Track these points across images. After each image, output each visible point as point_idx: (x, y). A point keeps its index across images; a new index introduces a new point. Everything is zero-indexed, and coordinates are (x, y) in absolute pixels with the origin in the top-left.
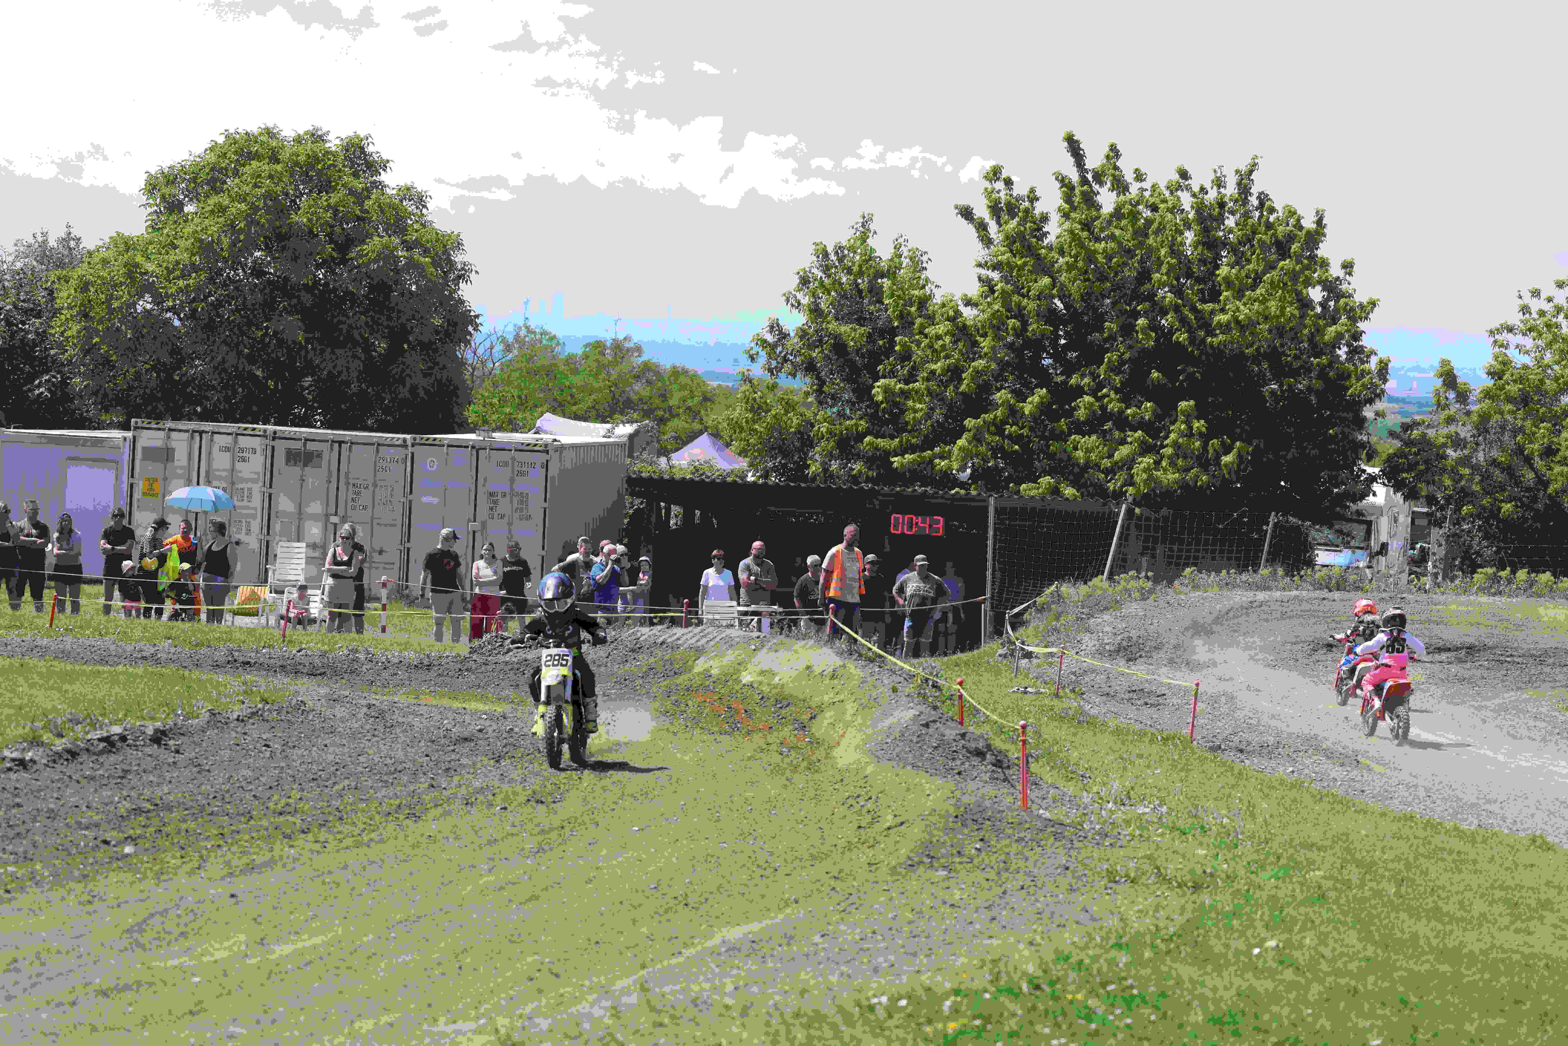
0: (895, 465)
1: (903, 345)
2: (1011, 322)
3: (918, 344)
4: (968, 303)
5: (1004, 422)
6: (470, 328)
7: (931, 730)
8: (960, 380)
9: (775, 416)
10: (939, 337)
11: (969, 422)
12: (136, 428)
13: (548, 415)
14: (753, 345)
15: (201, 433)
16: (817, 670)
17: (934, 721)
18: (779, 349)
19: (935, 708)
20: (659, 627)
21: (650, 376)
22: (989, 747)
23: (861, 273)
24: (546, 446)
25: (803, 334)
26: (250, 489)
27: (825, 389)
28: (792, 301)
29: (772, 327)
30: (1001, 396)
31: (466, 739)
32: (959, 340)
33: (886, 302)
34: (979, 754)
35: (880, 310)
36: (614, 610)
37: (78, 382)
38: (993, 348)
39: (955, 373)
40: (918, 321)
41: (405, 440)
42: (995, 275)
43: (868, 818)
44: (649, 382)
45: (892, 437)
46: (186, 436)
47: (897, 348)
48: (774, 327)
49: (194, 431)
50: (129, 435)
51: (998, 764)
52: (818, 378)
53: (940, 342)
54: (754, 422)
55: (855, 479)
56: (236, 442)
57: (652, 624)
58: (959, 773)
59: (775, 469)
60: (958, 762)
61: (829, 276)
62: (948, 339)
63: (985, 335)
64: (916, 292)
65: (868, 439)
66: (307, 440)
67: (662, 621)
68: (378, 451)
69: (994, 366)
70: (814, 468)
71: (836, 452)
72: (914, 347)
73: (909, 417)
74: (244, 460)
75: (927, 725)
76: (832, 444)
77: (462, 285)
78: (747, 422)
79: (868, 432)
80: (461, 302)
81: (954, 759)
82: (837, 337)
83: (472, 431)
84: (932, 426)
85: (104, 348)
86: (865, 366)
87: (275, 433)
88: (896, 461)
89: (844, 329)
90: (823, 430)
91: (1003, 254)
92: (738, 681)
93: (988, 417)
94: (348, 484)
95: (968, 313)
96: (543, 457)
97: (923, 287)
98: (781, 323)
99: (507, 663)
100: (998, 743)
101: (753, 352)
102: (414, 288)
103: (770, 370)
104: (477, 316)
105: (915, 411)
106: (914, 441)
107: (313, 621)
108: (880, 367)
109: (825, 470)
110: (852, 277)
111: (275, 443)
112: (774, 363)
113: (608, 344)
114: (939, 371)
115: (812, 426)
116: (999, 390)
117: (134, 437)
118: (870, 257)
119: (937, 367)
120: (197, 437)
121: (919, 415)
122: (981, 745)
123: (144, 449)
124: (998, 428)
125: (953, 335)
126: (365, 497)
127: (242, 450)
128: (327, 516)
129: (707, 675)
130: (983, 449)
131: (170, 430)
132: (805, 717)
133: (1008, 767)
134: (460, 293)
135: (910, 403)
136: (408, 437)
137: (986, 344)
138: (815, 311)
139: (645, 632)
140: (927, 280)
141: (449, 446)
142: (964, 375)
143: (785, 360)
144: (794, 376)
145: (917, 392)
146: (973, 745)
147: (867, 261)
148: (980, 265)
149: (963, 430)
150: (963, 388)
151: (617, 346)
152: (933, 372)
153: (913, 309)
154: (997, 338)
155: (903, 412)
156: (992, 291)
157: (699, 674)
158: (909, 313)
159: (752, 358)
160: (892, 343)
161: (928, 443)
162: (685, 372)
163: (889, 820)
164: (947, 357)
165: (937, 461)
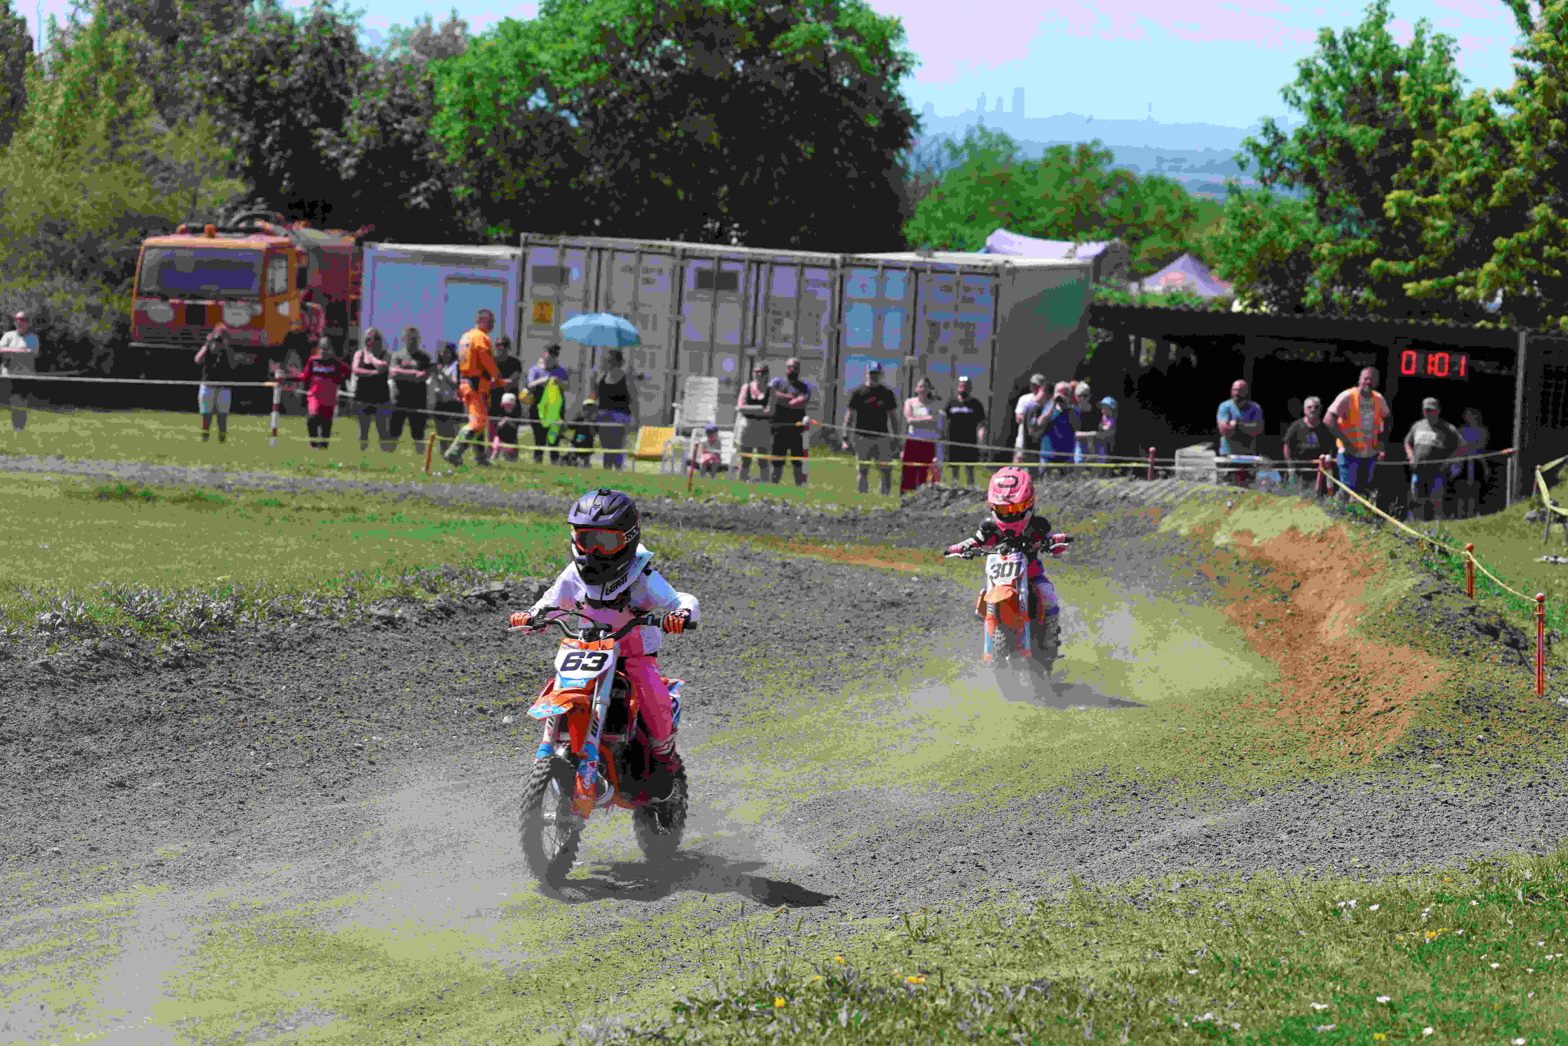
0: (1409, 293)
1: (1423, 150)
2: (1555, 123)
3: (1440, 148)
4: (1503, 99)
5: (1542, 242)
6: (911, 130)
7: (1435, 603)
8: (1490, 193)
9: (1268, 236)
10: (1465, 141)
11: (1500, 243)
12: (526, 244)
13: (1001, 233)
14: (1243, 149)
15: (600, 250)
16: (1304, 531)
17: (1439, 593)
18: (1274, 155)
19: (1440, 577)
20: (1121, 479)
21: (1122, 187)
22: (1503, 624)
23: (1373, 65)
24: (996, 267)
25: (1303, 137)
26: (655, 316)
27: (1329, 201)
28: (1291, 97)
29: (1266, 129)
30: (1540, 211)
31: (893, 604)
32: (1490, 144)
33: (1404, 98)
34: (1492, 632)
35: (1395, 109)
36: (1071, 460)
37: (461, 191)
38: (1531, 154)
39: (1483, 184)
40: (1442, 122)
41: (833, 261)
42: (1536, 67)
43: (1354, 702)
44: (1121, 194)
45: (1407, 260)
46: (583, 253)
47: (1415, 154)
48: (1269, 128)
49: (592, 249)
50: (518, 251)
51: (1514, 644)
52: (1320, 188)
53: (1467, 148)
54: (1243, 240)
55: (1362, 309)
56: (640, 260)
57: (1114, 475)
58: (1467, 654)
59: (1266, 296)
60: (1466, 640)
61: (1335, 68)
62: (1476, 143)
63: (1521, 139)
64: (1439, 88)
65: (1377, 262)
66: (721, 259)
67: (1124, 472)
68: (802, 273)
69: (1531, 175)
70: (1312, 297)
71: (1338, 277)
72: (1435, 153)
73: (1428, 235)
74: (648, 281)
75: (1429, 597)
76: (1335, 267)
77: (903, 79)
78: (1234, 241)
79: (1377, 254)
80: (901, 99)
81: (1460, 637)
82: (1343, 140)
83: (911, 249)
84: (1456, 246)
85: (490, 152)
86: (1376, 176)
87: (684, 250)
88: (1410, 288)
89: (1352, 131)
90: (1325, 251)
91: (1546, 41)
92: (1210, 542)
93: (1523, 236)
94: (767, 310)
95: (1502, 112)
96: (993, 281)
97: (1449, 81)
98: (1277, 125)
99: (943, 518)
100: (1513, 620)
101: (1243, 159)
102: (846, 83)
103: (1263, 180)
104: (918, 116)
105: (1435, 229)
106: (1432, 264)
107: (724, 468)
108: (1395, 177)
109: (1326, 299)
110: (1362, 70)
111: (685, 262)
112: (1267, 172)
113: (1074, 148)
114: (1464, 182)
115: (1312, 245)
116: (1536, 204)
117: (524, 255)
118: (1384, 46)
119: (1462, 176)
120: (595, 255)
121: (1439, 234)
122: (1493, 621)
123: (536, 269)
124: (1535, 248)
125: (1483, 140)
126: (787, 327)
127: (647, 271)
128: (743, 347)
129: (1174, 534)
130: (1515, 274)
131: (566, 246)
132: (1286, 587)
133: (1526, 648)
134: (900, 88)
135: (1429, 220)
136: (837, 256)
137: (1522, 149)
138: (1318, 110)
139: (1105, 485)
140: (1454, 72)
141: (884, 267)
142: (1494, 187)
143: (1281, 168)
144: (1291, 186)
145: (1438, 206)
146: (1483, 621)
147: (1381, 51)
148: (1518, 55)
149: (1493, 251)
150: (1493, 201)
151: (1084, 152)
152: (1457, 183)
153: (1436, 108)
154: (1536, 141)
155: (1420, 229)
156: (1531, 85)
157: (1166, 533)
158: (1431, 113)
159: (1242, 165)
160: (1409, 148)
161: (1450, 267)
162: (1163, 182)
163: (1378, 704)
164: (1475, 164)
165: (1459, 288)
